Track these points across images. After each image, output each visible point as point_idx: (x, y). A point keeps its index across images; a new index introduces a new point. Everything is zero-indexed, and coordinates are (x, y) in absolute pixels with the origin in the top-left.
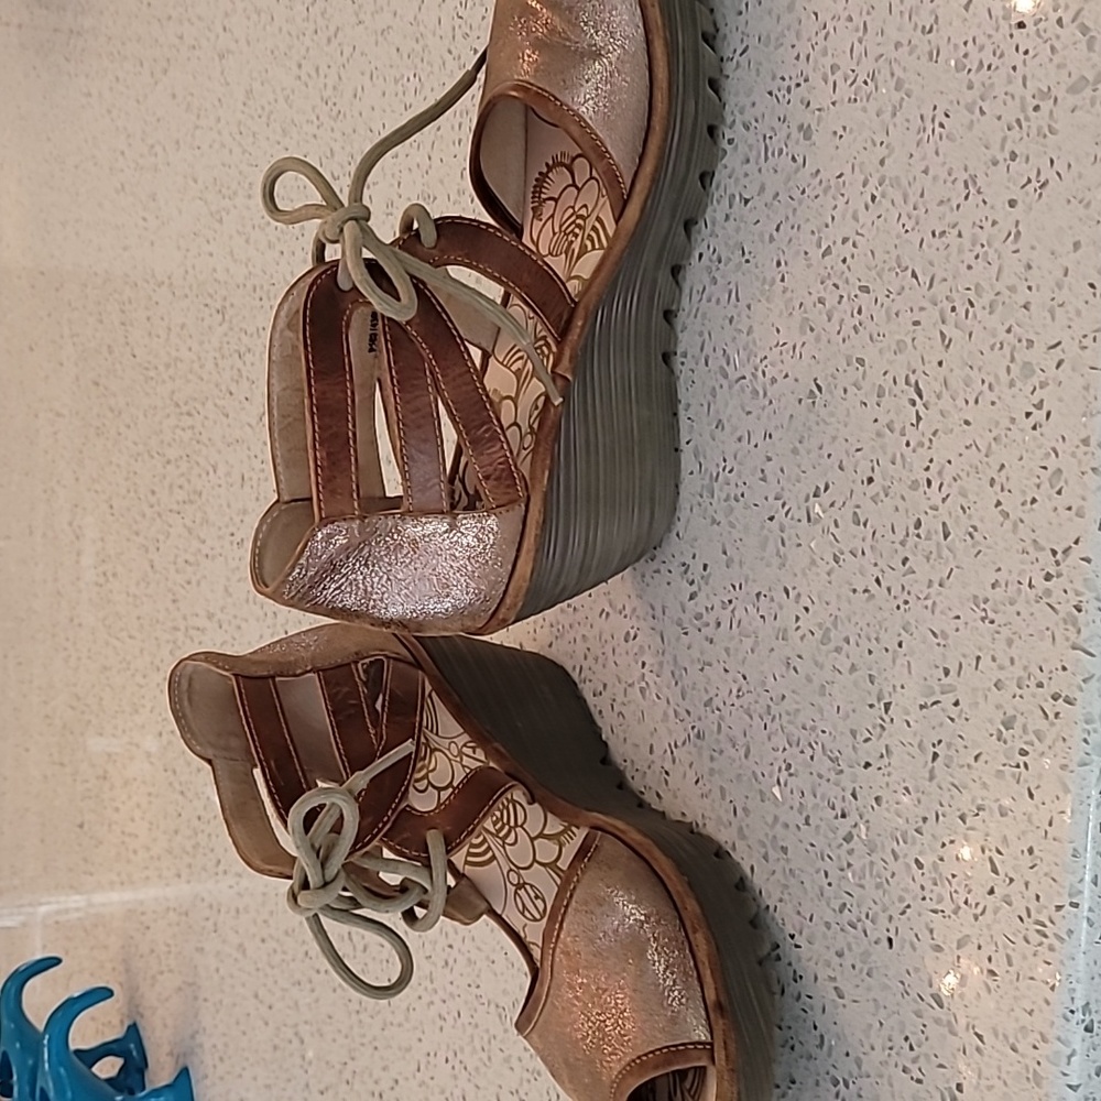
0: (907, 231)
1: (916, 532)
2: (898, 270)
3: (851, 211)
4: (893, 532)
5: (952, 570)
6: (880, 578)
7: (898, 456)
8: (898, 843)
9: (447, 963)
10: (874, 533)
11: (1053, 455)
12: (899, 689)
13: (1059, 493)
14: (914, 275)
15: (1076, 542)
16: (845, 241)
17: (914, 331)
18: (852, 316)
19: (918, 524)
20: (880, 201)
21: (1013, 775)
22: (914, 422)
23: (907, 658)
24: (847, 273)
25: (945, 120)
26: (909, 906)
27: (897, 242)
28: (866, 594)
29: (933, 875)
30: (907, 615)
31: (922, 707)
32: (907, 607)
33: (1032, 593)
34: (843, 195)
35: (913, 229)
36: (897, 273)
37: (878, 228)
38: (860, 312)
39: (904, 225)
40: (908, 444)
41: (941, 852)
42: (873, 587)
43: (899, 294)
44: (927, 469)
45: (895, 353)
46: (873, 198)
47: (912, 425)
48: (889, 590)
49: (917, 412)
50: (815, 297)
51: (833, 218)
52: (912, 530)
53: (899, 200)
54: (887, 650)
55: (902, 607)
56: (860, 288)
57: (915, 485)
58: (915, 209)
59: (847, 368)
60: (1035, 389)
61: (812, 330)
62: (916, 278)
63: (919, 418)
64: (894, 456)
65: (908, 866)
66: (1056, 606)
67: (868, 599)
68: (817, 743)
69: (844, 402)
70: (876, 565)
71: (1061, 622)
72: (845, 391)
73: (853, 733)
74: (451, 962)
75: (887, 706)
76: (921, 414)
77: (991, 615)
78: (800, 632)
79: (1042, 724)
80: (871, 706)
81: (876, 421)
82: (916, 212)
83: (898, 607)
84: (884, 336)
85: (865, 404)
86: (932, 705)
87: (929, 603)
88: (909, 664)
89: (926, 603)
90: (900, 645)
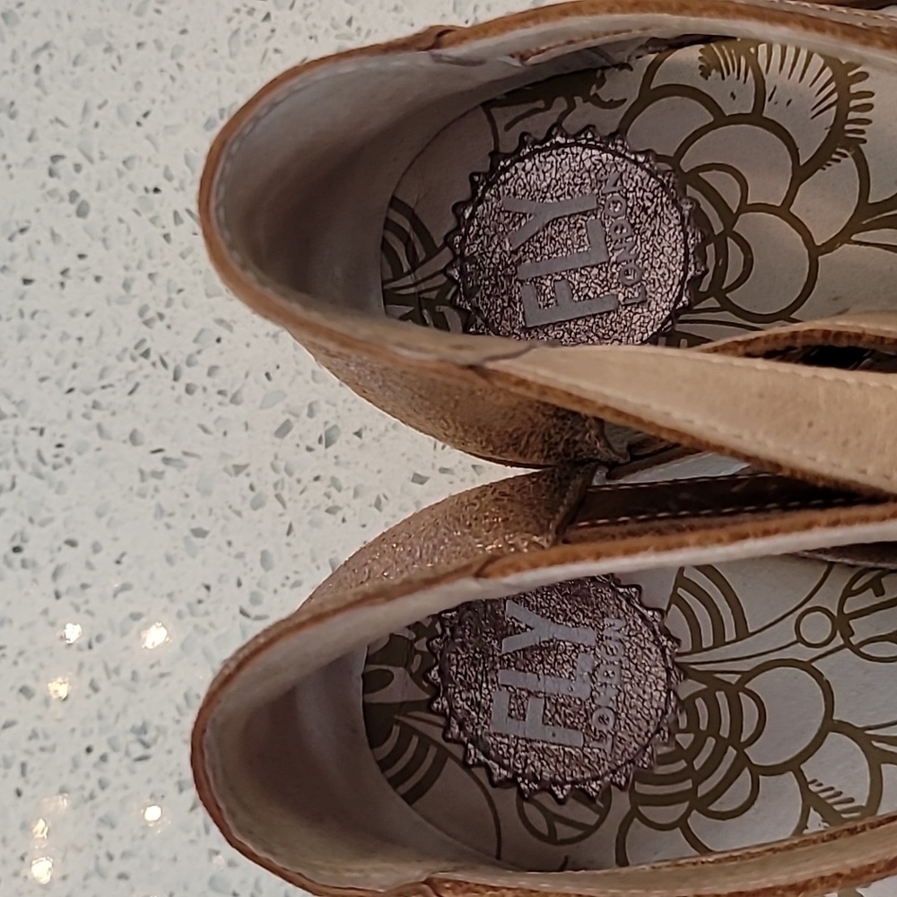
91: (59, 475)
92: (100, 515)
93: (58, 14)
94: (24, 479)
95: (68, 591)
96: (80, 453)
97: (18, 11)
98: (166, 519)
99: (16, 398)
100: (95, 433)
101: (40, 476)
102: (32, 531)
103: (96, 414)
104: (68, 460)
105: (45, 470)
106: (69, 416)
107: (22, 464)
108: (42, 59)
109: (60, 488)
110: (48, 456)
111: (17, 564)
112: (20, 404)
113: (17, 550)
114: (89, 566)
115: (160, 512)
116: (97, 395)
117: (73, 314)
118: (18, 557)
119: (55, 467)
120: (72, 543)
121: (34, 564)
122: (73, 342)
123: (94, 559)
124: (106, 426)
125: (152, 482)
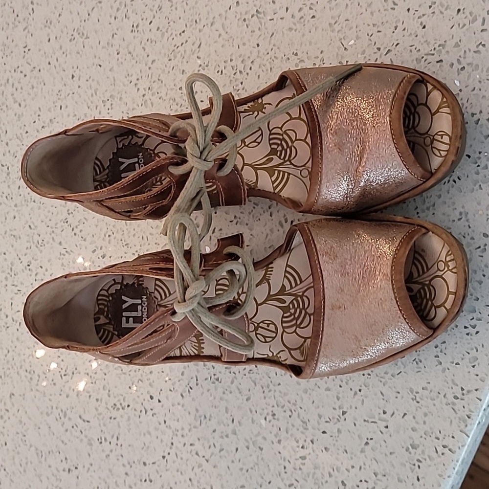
5: (401, 372)
8: (333, 470)
11: (475, 350)
12: (353, 408)
13: (474, 366)
15: (476, 390)
21: (411, 468)
23: (363, 398)
25: (457, 180)
30: (368, 380)
31: (365, 421)
32: (369, 376)
33: (444, 400)
41: (359, 483)
54: (351, 389)
55: (366, 375)
60: (473, 318)
65: (337, 483)
66: (457, 411)
68: (295, 411)
71: (457, 418)
73: (320, 416)
75: (344, 413)
77: (418, 399)
79: (434, 455)
80: (334, 409)
86: (372, 422)
87: (383, 380)
88: (363, 400)
89: (381, 379)
90: (360, 391)
91: (42, 248)
92: (49, 261)
93: (63, 124)
94: (33, 247)
95: (39, 280)
96: (47, 244)
97: (54, 120)
98: (64, 267)
99: (36, 224)
100: (52, 239)
101: (37, 247)
102: (33, 261)
103: (53, 235)
104: (44, 245)
105: (39, 246)
106: (47, 233)
107: (34, 243)
109: (41, 252)
110: (40, 243)
111: (28, 269)
112: (36, 227)
113: (29, 265)
114: (44, 275)
115: (63, 265)
116: (54, 229)
117: (52, 206)
118: (29, 267)
119: (41, 246)
120: (41, 267)
121: (32, 270)
122: (51, 213)
123: (46, 273)
124: (55, 239)
125: (62, 256)
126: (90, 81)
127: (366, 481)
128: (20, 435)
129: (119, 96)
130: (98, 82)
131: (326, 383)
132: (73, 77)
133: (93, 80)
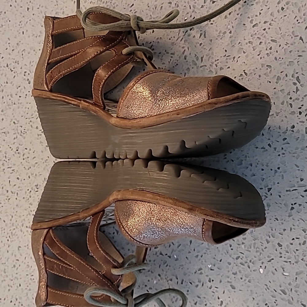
0: (299, 23)
1: (292, 129)
2: (292, 36)
3: (270, 13)
4: (280, 129)
6: (271, 144)
7: (285, 102)
8: (270, 237)
9: (14, 266)
10: (269, 128)
12: (276, 184)
14: (301, 38)
16: (265, 22)
17: (298, 59)
18: (267, 50)
19: (293, 127)
20: (286, 10)
22: (295, 91)
23: (282, 173)
24: (266, 34)
26: (273, 259)
27: (293, 26)
28: (263, 149)
29: (287, 249)
30: (283, 159)
31: (287, 191)
32: (284, 155)
34: (266, 6)
35: (302, 22)
36: (292, 37)
37: (283, 20)
38: (271, 49)
39: (297, 21)
40: (291, 98)
41: (292, 242)
42: (267, 147)
43: (292, 45)
44: (300, 108)
45: (288, 65)
46: (283, 9)
47: (294, 92)
48: (275, 149)
49: (297, 87)
50: (247, 41)
51: (260, 14)
52: (289, 128)
53: (296, 10)
54: (271, 170)
55: (281, 155)
56: (271, 40)
57: (293, 113)
58: (304, 15)
59: (261, 68)
61: (244, 53)
62: (302, 40)
63: (297, 90)
64: (283, 102)
65: (274, 246)
67: (264, 151)
69: (259, 80)
70: (269, 139)
72: (260, 76)
74: (17, 266)
75: (269, 189)
76: (299, 88)
78: (226, 160)
81: (275, 88)
82: (304, 16)
83: (279, 155)
84: (283, 59)
85: (270, 82)
86: (293, 190)
87: (295, 155)
88: (283, 175)
89: (294, 155)
90: (279, 168)
91: (24, 135)
92: (31, 143)
93: (26, 44)
94: (19, 136)
95: (26, 158)
96: (28, 131)
97: (19, 43)
98: (42, 144)
99: (18, 120)
100: (30, 127)
101: (21, 136)
102: (20, 146)
103: (31, 123)
104: (26, 132)
105: (22, 134)
106: (26, 123)
107: (18, 133)
108: (23, 53)
109: (24, 138)
110: (23, 132)
111: (17, 153)
112: (18, 121)
113: (17, 150)
114: (29, 153)
115: (41, 142)
116: (31, 119)
117: (27, 103)
118: (17, 152)
119: (24, 134)
120: (26, 149)
121: (20, 153)
122: (27, 109)
123: (30, 152)
124: (32, 126)
125: (40, 136)
126: (40, 8)
127: (297, 238)
128: (29, 276)
129: (62, 11)
130: (46, 7)
131: (251, 170)
132: (28, 9)
133: (42, 7)
